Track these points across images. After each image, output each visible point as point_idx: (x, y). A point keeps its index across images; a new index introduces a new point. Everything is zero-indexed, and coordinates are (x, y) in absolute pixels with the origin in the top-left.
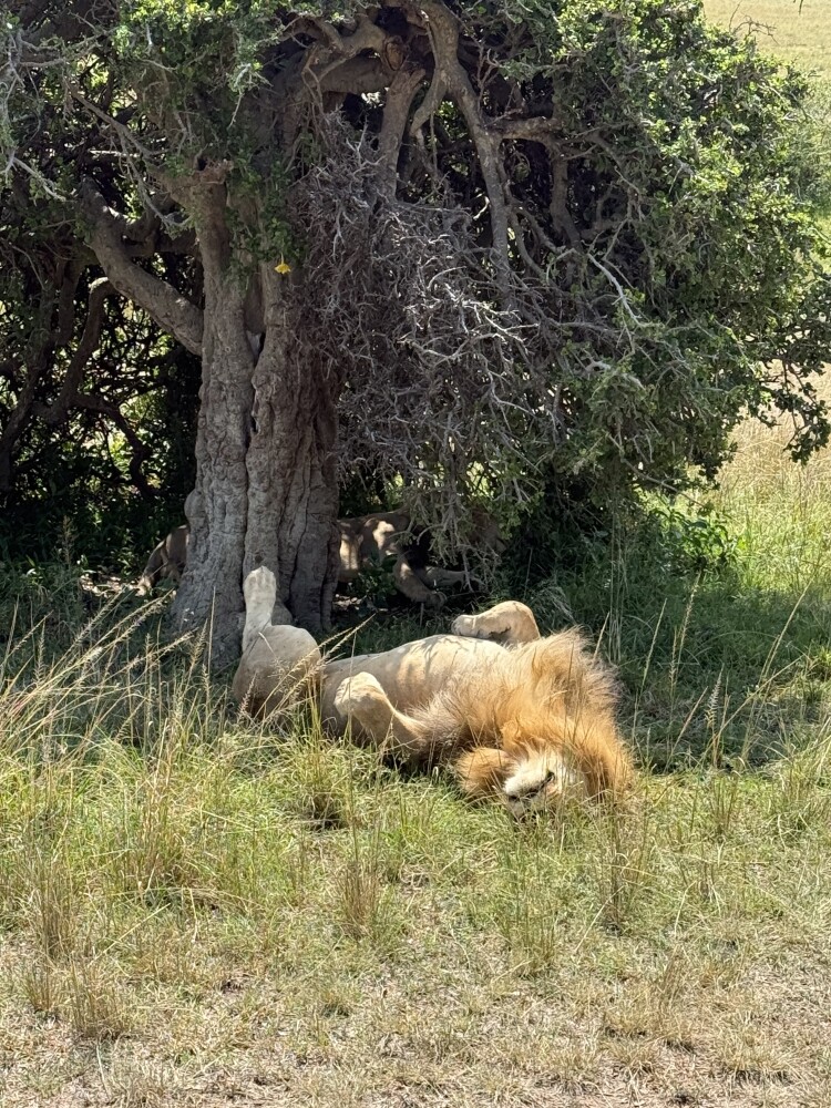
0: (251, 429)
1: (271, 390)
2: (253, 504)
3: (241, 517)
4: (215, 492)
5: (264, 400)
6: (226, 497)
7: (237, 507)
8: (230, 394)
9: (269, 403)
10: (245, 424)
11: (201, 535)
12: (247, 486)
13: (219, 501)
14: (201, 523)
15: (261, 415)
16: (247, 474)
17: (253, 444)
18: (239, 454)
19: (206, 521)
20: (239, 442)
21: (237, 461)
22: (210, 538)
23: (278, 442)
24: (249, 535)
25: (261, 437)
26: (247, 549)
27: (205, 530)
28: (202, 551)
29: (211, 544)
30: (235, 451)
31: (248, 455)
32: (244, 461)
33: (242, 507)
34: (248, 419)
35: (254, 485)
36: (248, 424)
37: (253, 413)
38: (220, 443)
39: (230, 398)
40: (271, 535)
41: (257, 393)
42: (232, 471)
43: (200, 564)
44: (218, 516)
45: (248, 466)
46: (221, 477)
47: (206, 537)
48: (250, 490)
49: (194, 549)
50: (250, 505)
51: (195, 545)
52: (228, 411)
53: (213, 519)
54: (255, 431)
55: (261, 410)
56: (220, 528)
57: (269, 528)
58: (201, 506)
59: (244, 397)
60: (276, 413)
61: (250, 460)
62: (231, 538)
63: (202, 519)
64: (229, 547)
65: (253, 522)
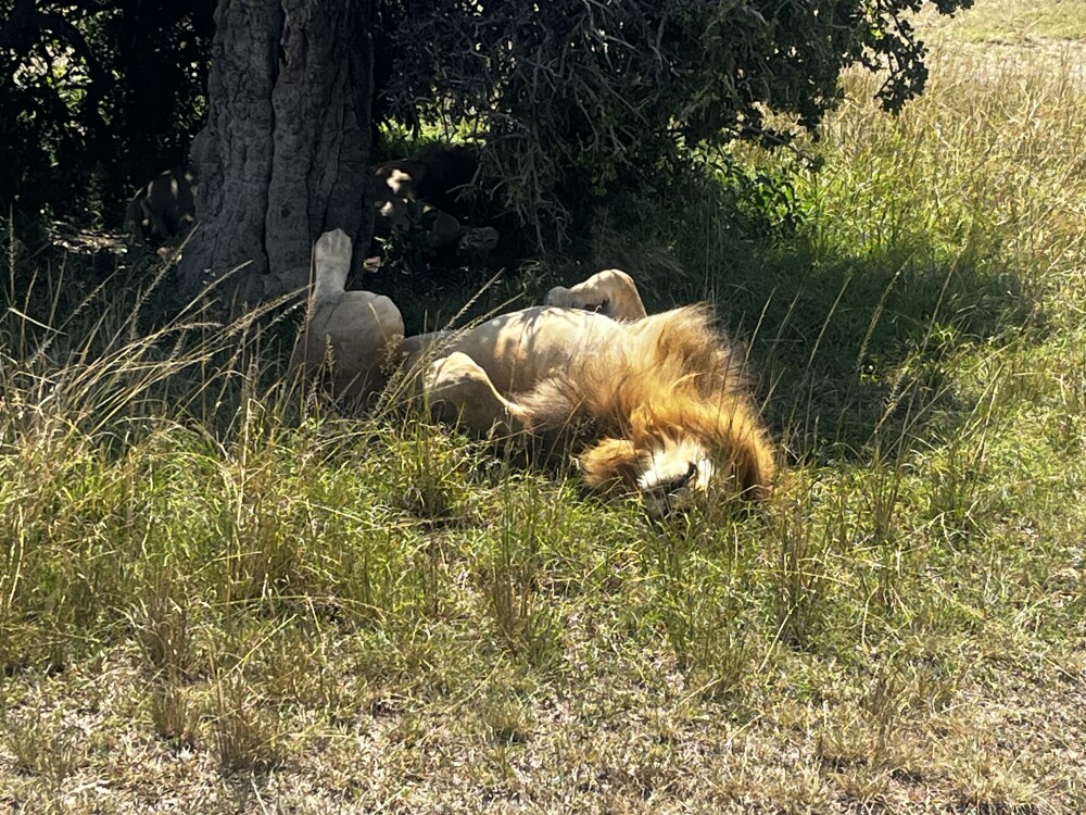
0: (280, 60)
1: (305, 14)
2: (280, 149)
3: (265, 164)
4: (234, 133)
5: (296, 26)
6: (248, 139)
7: (261, 151)
8: (255, 18)
9: (302, 30)
10: (271, 54)
11: (214, 183)
12: (273, 127)
13: (240, 144)
14: (214, 169)
15: (291, 45)
16: (273, 113)
17: (281, 78)
18: (265, 89)
19: (220, 167)
20: (264, 75)
21: (260, 97)
22: (225, 187)
23: (311, 76)
24: (274, 184)
25: (291, 70)
26: (271, 200)
27: (219, 177)
28: (216, 201)
29: (227, 194)
30: (260, 86)
31: (275, 91)
32: (270, 98)
33: (267, 152)
34: (275, 48)
35: (282, 126)
36: (275, 54)
37: (282, 42)
38: (241, 75)
39: (255, 22)
40: (299, 185)
41: (287, 18)
42: (256, 109)
43: (212, 218)
44: (237, 160)
45: (274, 104)
46: (243, 116)
47: (219, 186)
48: (276, 133)
49: (205, 200)
50: (277, 150)
51: (205, 194)
52: (252, 38)
53: (230, 166)
54: (285, 63)
55: (292, 38)
56: (239, 176)
57: (298, 177)
58: (214, 150)
59: (271, 23)
60: (310, 42)
61: (278, 97)
62: (253, 187)
63: (216, 165)
64: (249, 199)
65: (279, 169)
